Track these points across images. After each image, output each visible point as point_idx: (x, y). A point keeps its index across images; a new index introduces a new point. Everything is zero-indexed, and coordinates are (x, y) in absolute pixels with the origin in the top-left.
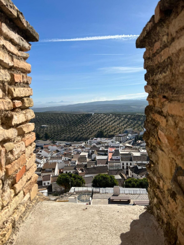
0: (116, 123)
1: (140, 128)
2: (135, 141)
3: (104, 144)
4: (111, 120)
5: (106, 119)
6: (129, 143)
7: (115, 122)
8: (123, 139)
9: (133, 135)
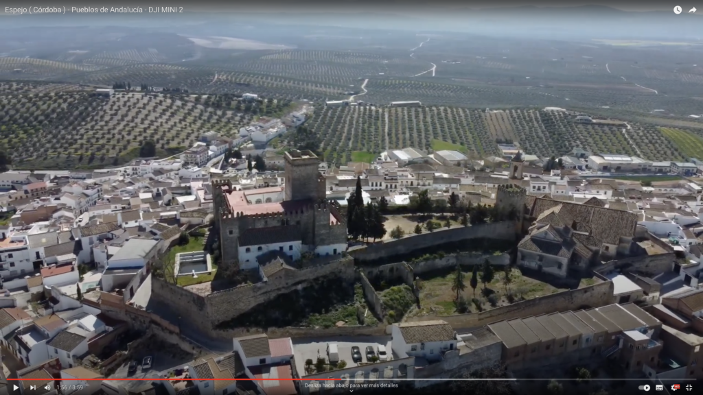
0: (176, 119)
1: (231, 129)
2: (226, 159)
3: (168, 174)
4: (164, 110)
5: (150, 107)
6: (215, 165)
7: (173, 114)
8: (202, 158)
9: (219, 148)
